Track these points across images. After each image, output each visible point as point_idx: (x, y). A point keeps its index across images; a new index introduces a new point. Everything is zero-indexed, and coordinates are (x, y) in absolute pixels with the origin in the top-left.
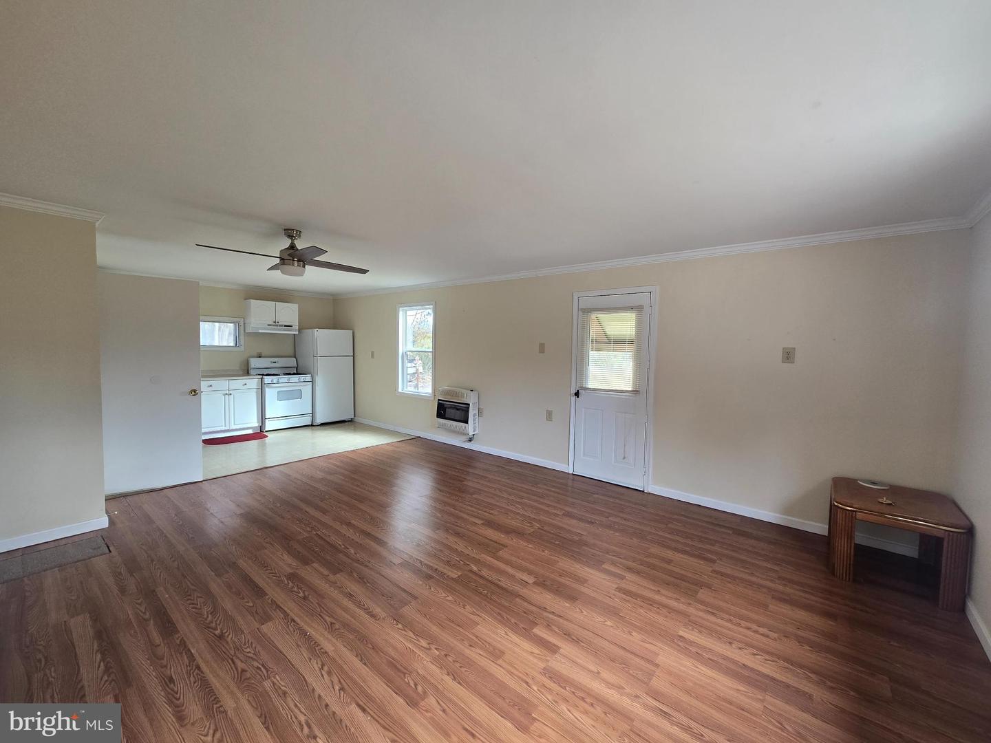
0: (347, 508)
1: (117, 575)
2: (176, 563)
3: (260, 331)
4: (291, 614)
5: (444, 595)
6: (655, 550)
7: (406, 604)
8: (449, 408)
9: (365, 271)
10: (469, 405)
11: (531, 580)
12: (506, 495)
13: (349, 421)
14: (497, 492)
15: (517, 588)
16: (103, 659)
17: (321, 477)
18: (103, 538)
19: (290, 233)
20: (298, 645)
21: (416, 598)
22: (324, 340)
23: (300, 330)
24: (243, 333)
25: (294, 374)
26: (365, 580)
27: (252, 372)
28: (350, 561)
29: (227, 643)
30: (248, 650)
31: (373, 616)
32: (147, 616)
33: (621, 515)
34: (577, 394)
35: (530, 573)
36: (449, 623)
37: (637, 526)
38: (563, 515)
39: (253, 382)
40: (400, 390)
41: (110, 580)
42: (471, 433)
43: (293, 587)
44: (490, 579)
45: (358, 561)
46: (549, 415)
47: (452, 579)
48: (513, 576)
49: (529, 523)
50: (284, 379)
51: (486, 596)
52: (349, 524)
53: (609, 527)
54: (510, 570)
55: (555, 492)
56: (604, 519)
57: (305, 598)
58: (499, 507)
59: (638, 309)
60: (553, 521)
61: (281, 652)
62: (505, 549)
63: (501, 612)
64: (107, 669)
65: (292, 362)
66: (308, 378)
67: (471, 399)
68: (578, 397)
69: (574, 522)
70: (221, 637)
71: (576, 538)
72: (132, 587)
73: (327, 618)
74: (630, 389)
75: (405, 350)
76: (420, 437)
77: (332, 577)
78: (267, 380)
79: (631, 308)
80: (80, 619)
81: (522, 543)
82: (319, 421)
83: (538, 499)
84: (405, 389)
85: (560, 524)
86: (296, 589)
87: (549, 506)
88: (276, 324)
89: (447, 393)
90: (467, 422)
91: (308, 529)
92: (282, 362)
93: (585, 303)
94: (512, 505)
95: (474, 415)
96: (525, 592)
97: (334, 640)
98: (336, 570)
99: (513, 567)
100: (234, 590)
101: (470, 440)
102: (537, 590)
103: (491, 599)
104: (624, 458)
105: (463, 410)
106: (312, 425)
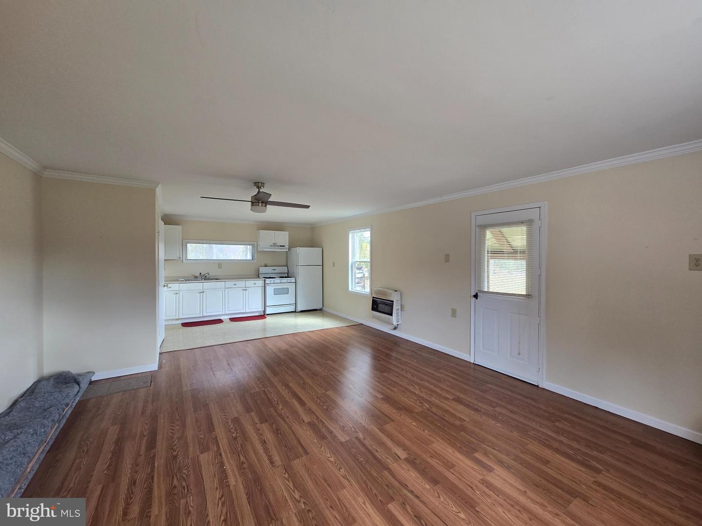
0: (291, 373)
1: (146, 401)
2: (177, 399)
3: (265, 250)
4: (222, 449)
5: (329, 455)
6: (534, 447)
7: (298, 457)
8: (380, 303)
9: (308, 207)
10: (393, 301)
11: (403, 455)
12: (409, 376)
13: (319, 310)
14: (404, 373)
15: (389, 461)
16: (110, 459)
17: (285, 349)
18: (152, 376)
19: (258, 185)
20: (215, 475)
21: (307, 453)
22: (303, 254)
23: (289, 249)
24: (256, 251)
25: (286, 277)
26: (279, 432)
27: (260, 276)
28: (275, 414)
29: (176, 461)
30: (185, 471)
31: (272, 463)
32: (145, 433)
33: (510, 407)
34: (476, 296)
35: (405, 448)
36: (323, 482)
37: (521, 420)
38: (453, 399)
39: (260, 282)
40: (350, 289)
41: (141, 405)
42: (395, 323)
43: (232, 428)
44: (370, 448)
45: (280, 415)
46: (454, 313)
47: (341, 443)
48: (390, 449)
49: (420, 403)
50: (278, 280)
51: (361, 463)
52: (287, 386)
53: (494, 417)
54: (389, 443)
55: (452, 378)
56: (489, 408)
57: (235, 438)
58: (401, 386)
59: (529, 223)
60: (442, 404)
61: (202, 478)
62: (392, 423)
63: (367, 481)
64: (109, 465)
65: (285, 269)
66: (293, 280)
67: (395, 297)
68: (477, 299)
69: (460, 407)
70: (175, 457)
71: (458, 423)
72: (148, 412)
73: (242, 457)
74: (525, 293)
75: (353, 261)
76: (362, 324)
77: (259, 425)
78: (268, 281)
79: (522, 223)
80: (115, 427)
81: (407, 420)
82: (299, 309)
83: (436, 383)
84: (354, 289)
85: (448, 408)
86: (233, 430)
87: (442, 389)
88: (275, 245)
89: (378, 292)
90: (391, 315)
91: (261, 386)
92: (279, 270)
93: (481, 221)
94: (412, 385)
95: (398, 310)
96: (394, 466)
97: (238, 477)
98: (263, 420)
99: (393, 440)
100: (198, 424)
101: (395, 328)
102: (406, 466)
103: (364, 467)
104: (519, 354)
105: (390, 306)
106: (295, 312)
